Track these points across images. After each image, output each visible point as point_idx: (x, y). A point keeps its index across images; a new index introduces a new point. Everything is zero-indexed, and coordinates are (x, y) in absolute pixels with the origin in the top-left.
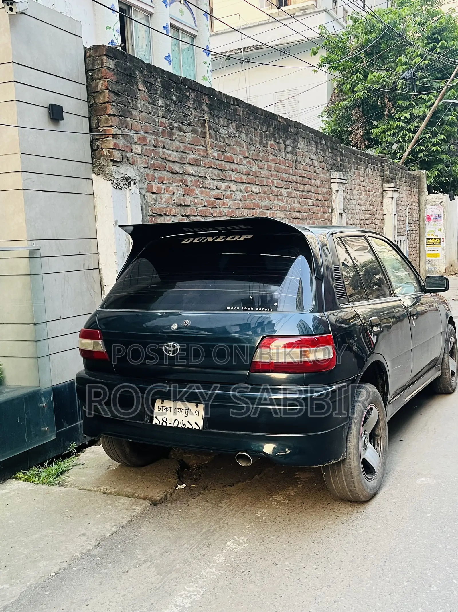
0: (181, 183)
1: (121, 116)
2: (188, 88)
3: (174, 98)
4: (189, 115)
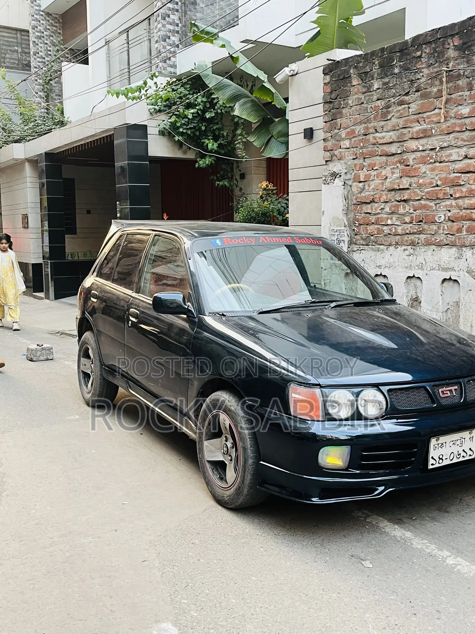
0: (398, 165)
1: (332, 120)
2: (420, 45)
3: (396, 71)
4: (418, 79)
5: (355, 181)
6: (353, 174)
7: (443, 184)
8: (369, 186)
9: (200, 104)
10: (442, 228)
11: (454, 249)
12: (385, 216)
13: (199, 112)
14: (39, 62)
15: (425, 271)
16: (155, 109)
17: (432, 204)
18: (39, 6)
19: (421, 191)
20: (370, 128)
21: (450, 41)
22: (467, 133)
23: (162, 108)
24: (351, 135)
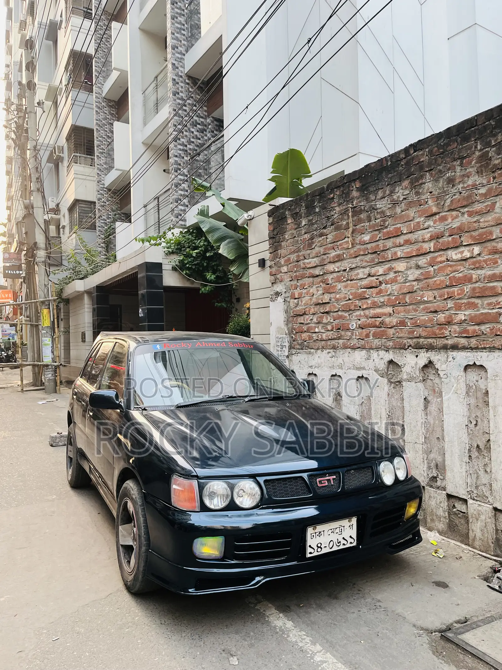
0: (321, 284)
1: (275, 251)
2: (332, 190)
3: (317, 210)
4: (333, 215)
5: (292, 298)
6: (291, 292)
7: (353, 298)
8: (302, 302)
9: (202, 247)
10: (354, 334)
11: (364, 352)
12: (313, 325)
13: (201, 252)
14: (102, 223)
15: (344, 370)
16: (169, 251)
17: (346, 315)
18: (104, 184)
19: (338, 304)
20: (301, 256)
21: (353, 184)
22: (369, 256)
23: (175, 250)
24: (288, 262)
